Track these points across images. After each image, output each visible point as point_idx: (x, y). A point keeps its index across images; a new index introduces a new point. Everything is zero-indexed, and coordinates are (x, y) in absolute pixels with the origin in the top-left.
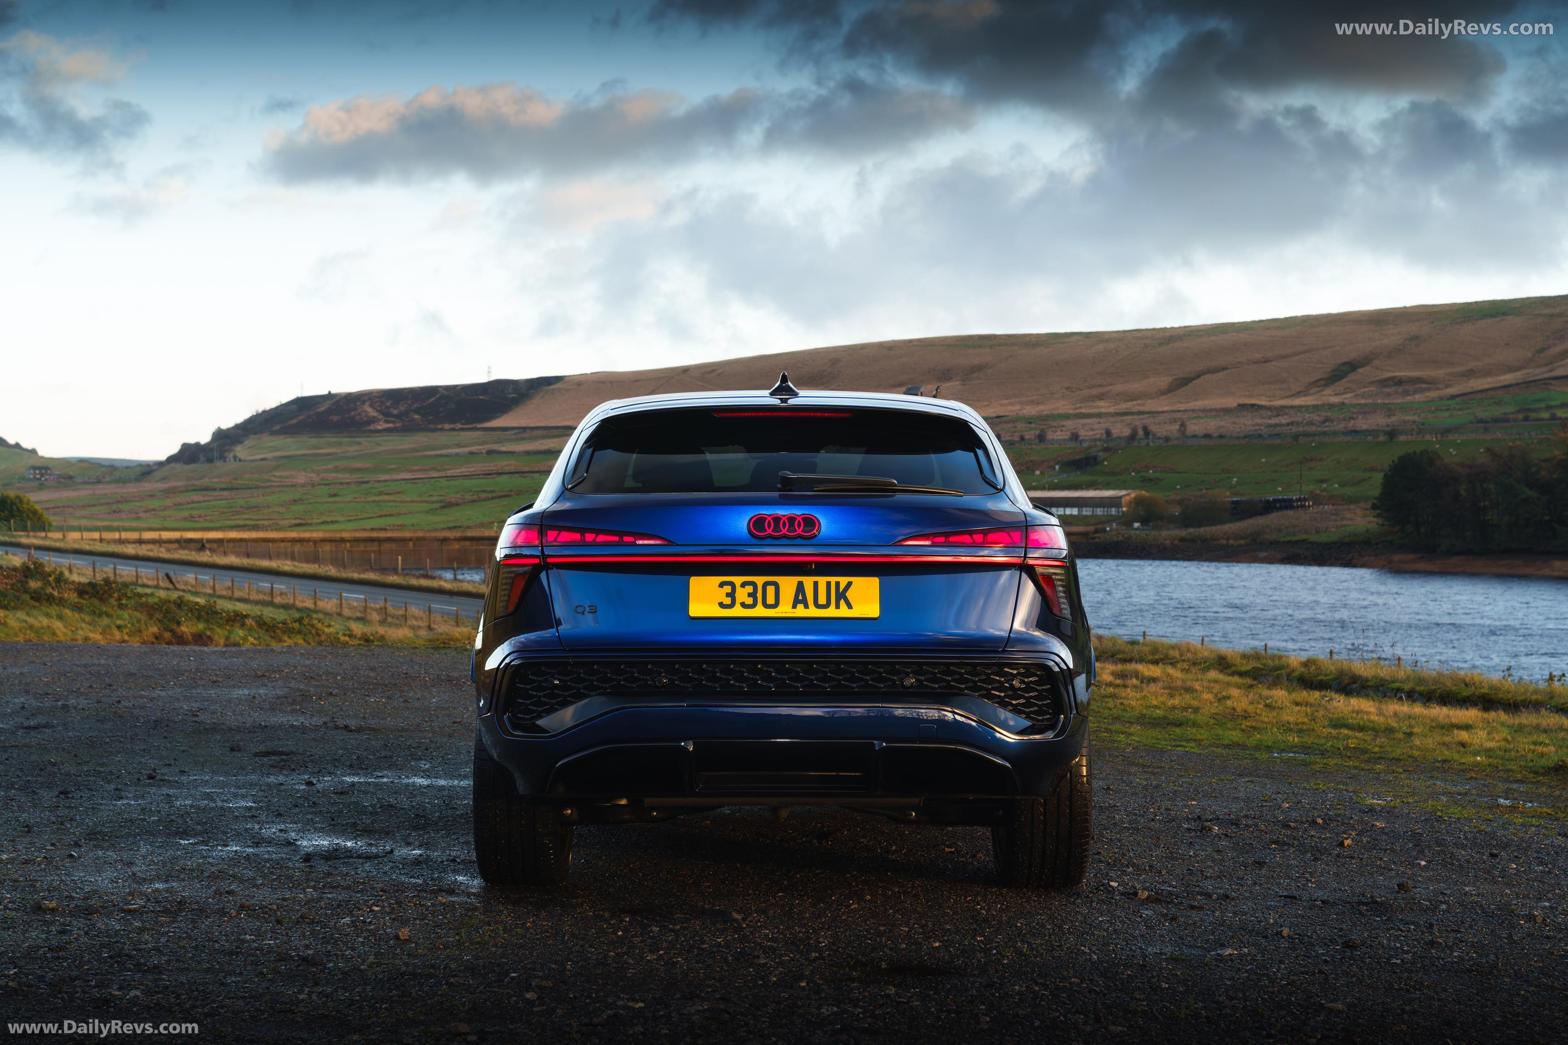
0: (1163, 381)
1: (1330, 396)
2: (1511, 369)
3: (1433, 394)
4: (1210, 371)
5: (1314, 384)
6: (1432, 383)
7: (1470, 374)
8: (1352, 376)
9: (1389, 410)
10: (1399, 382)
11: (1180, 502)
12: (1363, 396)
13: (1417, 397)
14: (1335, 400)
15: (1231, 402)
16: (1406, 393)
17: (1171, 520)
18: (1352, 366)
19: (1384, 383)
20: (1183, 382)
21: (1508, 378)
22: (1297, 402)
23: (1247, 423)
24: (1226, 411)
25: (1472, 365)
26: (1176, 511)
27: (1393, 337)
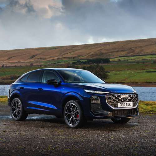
0: (7, 58)
1: (31, 60)
2: (56, 57)
3: (46, 60)
4: (13, 57)
5: (29, 58)
6: (46, 59)
7: (51, 57)
8: (34, 57)
9: (40, 62)
10: (41, 58)
11: (10, 76)
12: (36, 60)
13: (44, 61)
14: (32, 61)
15: (17, 61)
16: (42, 60)
17: (9, 79)
18: (34, 56)
19: (39, 58)
20: (10, 58)
21: (56, 58)
22: (26, 61)
23: (19, 64)
24: (16, 62)
25: (51, 56)
26: (10, 77)
27: (40, 52)
